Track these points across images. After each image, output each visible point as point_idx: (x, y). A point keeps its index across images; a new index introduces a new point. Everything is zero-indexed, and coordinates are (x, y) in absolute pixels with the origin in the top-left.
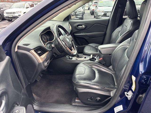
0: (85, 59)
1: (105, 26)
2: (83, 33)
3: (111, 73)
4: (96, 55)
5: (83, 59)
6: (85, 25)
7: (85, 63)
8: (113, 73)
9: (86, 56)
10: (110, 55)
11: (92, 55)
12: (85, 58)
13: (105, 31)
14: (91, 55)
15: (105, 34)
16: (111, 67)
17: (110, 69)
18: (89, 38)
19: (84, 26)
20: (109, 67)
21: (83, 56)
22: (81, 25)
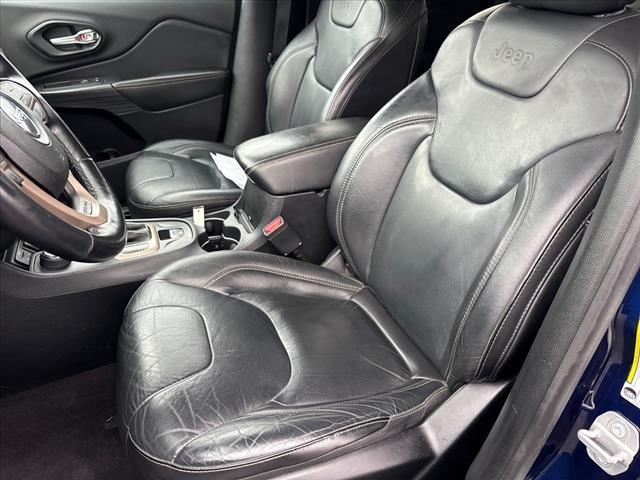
0: (166, 247)
1: (219, 33)
2: (90, 77)
3: (348, 298)
4: (229, 205)
5: (150, 247)
6: (96, 31)
7: (178, 272)
8: (355, 294)
9: (164, 226)
10: (318, 190)
11: (202, 210)
12: (164, 235)
13: (225, 64)
14: (195, 211)
15: (229, 81)
16: (333, 261)
17: (332, 273)
18: (138, 109)
19: (89, 37)
20: (325, 265)
21: (145, 230)
22: (72, 29)
